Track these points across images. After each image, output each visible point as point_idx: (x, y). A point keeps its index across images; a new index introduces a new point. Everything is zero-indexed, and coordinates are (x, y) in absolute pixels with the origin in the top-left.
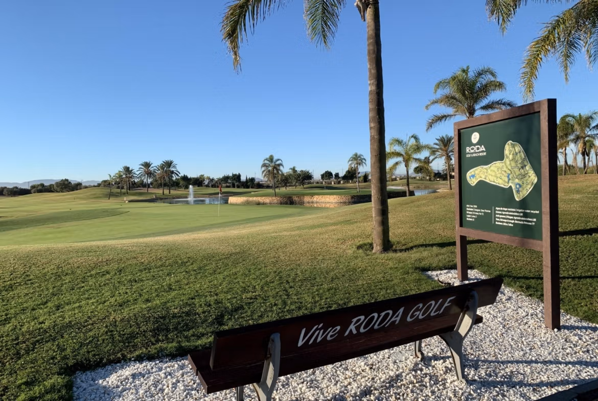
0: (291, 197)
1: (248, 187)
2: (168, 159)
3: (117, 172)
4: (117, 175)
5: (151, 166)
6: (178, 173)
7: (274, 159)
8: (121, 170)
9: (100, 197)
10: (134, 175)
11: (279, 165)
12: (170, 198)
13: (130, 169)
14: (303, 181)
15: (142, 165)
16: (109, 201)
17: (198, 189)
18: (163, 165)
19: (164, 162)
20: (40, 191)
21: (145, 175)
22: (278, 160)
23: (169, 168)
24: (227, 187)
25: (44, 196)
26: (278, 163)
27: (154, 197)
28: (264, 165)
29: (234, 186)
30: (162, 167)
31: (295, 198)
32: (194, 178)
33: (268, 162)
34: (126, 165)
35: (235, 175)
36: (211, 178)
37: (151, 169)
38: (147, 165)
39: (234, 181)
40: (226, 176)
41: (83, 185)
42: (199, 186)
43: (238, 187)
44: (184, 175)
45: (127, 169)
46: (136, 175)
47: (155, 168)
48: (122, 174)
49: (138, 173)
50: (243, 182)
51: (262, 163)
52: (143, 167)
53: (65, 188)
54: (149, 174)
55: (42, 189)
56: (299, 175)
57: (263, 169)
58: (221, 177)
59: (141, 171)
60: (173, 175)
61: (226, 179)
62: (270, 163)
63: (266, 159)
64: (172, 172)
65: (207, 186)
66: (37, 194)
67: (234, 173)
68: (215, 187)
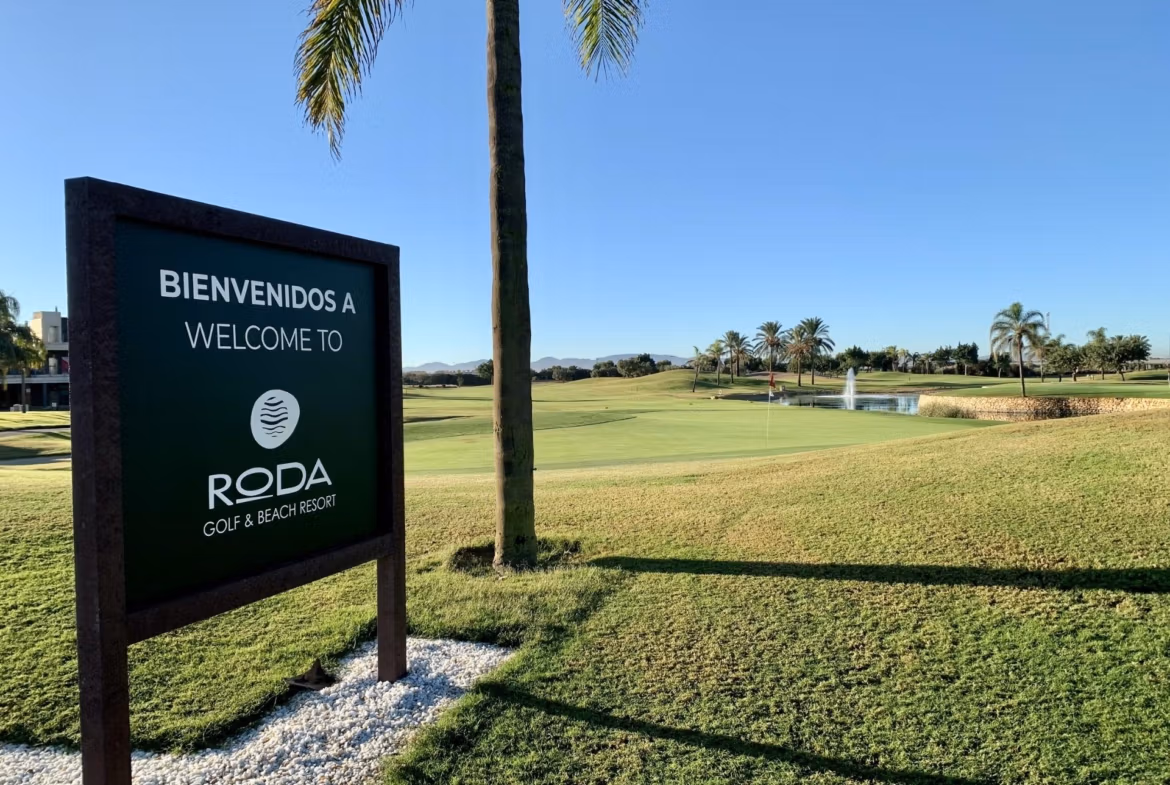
0: (1065, 399)
1: (994, 373)
2: (812, 316)
3: (713, 342)
4: (713, 348)
5: (780, 331)
6: (831, 345)
7: (1024, 313)
8: (723, 339)
9: (680, 388)
10: (748, 348)
11: (1035, 326)
12: (812, 393)
13: (741, 337)
14: (1120, 361)
15: (763, 328)
16: (692, 395)
17: (879, 376)
18: (801, 328)
19: (804, 323)
20: (603, 374)
21: (767, 348)
22: (1033, 314)
23: (813, 334)
24: (947, 372)
25: (600, 383)
26: (1031, 320)
27: (781, 390)
28: (998, 326)
29: (961, 371)
30: (800, 332)
31: (1075, 403)
32: (874, 354)
33: (1007, 319)
34: (730, 330)
35: (965, 347)
36: (912, 353)
37: (779, 335)
38: (772, 328)
39: (963, 361)
40: (944, 348)
41: (673, 364)
42: (885, 370)
43: (972, 373)
44: (855, 348)
45: (734, 338)
46: (751, 348)
47: (786, 334)
48: (723, 345)
49: (754, 344)
50: (983, 362)
51: (991, 322)
52: (763, 333)
53: (634, 370)
54: (776, 345)
55: (607, 370)
56: (1110, 349)
57: (997, 333)
58: (933, 352)
59: (758, 341)
60: (821, 348)
61: (943, 356)
62: (1012, 321)
63: (1004, 313)
64: (820, 342)
65: (904, 370)
66: (597, 378)
67: (962, 344)
68: (920, 373)
